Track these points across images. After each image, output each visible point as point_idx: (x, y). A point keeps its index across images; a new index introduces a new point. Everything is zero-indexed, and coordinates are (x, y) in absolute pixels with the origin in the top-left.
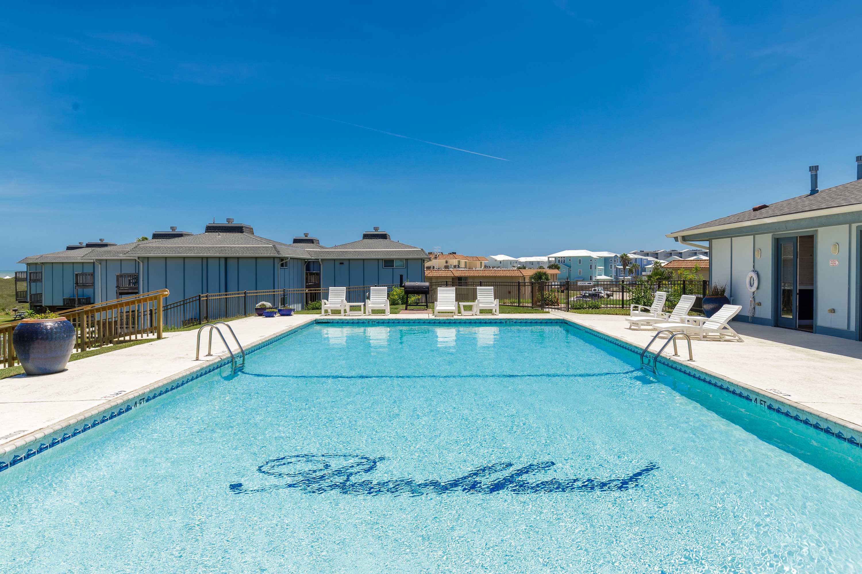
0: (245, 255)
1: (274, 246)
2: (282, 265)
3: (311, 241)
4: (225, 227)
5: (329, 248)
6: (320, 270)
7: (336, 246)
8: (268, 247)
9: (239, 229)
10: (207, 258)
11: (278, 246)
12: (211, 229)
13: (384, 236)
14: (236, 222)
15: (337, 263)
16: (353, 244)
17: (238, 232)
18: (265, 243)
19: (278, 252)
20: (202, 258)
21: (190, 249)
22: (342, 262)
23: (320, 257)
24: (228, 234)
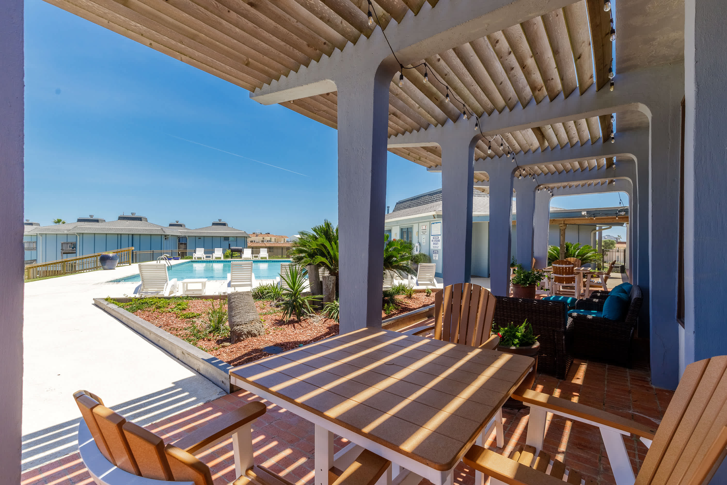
0: (144, 233)
1: (162, 229)
2: (166, 239)
3: (181, 225)
4: (131, 217)
5: (192, 230)
6: (187, 242)
7: (196, 229)
8: (158, 229)
9: (140, 219)
10: (121, 234)
11: (164, 229)
12: (121, 218)
13: (224, 224)
14: (137, 215)
15: (197, 238)
16: (206, 228)
17: (139, 220)
18: (156, 227)
19: (164, 232)
20: (118, 234)
21: (110, 229)
22: (200, 238)
23: (187, 235)
24: (132, 221)
